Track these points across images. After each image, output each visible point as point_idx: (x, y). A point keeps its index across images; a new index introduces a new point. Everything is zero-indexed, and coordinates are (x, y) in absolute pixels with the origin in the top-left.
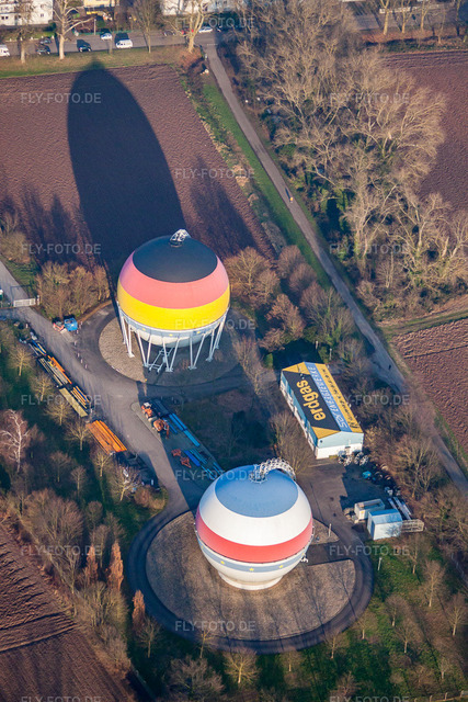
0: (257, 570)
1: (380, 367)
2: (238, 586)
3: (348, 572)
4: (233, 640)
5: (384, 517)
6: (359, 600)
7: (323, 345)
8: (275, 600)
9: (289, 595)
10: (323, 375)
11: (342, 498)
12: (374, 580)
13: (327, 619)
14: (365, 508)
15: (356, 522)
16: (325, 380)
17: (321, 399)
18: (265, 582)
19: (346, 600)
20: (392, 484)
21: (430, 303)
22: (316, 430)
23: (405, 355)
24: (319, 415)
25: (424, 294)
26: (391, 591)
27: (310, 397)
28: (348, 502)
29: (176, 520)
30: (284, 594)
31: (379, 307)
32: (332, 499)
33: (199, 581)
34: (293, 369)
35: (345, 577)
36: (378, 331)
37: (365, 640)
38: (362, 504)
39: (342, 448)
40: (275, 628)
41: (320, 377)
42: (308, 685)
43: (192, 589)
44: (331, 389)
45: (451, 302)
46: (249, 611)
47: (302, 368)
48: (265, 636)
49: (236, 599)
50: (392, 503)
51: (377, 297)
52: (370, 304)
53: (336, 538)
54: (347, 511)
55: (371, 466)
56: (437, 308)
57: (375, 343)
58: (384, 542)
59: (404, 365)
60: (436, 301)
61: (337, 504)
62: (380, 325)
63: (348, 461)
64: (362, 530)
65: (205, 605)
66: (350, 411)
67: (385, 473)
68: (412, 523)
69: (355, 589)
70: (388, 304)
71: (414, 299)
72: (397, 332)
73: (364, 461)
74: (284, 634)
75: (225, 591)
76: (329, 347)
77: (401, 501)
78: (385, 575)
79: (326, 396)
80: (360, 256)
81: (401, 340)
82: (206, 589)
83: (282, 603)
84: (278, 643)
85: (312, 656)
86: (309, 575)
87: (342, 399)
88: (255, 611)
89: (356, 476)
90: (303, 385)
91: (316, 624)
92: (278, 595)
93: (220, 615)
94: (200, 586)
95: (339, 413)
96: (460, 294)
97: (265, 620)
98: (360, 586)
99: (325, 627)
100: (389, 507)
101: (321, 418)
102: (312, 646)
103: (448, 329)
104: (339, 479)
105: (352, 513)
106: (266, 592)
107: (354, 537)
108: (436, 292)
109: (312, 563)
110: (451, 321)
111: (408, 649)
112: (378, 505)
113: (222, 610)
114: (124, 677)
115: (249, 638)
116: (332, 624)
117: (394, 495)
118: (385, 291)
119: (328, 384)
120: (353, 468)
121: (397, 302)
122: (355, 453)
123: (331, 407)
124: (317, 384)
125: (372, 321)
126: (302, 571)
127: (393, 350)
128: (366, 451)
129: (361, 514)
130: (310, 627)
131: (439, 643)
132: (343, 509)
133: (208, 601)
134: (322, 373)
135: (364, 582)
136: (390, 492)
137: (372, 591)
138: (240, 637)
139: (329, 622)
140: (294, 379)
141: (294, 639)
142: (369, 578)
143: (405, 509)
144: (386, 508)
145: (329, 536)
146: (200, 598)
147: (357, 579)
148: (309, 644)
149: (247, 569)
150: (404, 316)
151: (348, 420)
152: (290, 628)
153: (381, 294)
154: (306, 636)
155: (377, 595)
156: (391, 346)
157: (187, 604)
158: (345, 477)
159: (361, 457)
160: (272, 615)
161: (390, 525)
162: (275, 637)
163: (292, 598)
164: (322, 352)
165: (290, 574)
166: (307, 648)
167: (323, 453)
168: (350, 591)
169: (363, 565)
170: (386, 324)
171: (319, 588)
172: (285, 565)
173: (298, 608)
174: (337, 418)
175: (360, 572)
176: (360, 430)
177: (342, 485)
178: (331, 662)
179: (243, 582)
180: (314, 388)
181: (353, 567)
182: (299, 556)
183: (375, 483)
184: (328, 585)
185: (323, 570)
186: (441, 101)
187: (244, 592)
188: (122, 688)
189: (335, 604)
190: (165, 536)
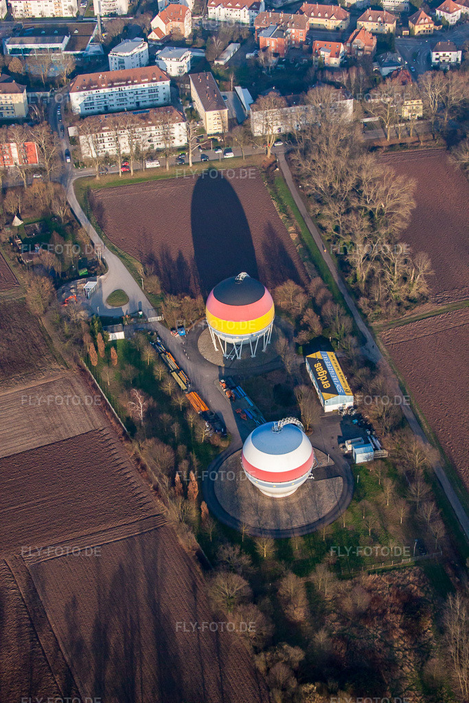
0: (278, 486)
1: (369, 352)
2: (270, 495)
3: (339, 485)
4: (264, 529)
5: (362, 449)
6: (344, 502)
7: (334, 339)
8: (291, 504)
9: (300, 500)
10: (331, 359)
11: (339, 437)
12: (355, 490)
13: (323, 515)
14: (351, 443)
15: (346, 452)
16: (332, 362)
17: (328, 375)
18: (285, 493)
19: (336, 502)
20: (370, 427)
21: (403, 310)
22: (324, 394)
23: (385, 343)
24: (326, 385)
25: (399, 304)
26: (365, 496)
27: (322, 373)
28: (342, 440)
29: (235, 454)
30: (297, 499)
31: (371, 314)
32: (333, 438)
33: (246, 493)
34: (312, 356)
35: (337, 488)
36: (370, 328)
37: (345, 528)
38: (350, 441)
39: (341, 405)
40: (290, 521)
41: (329, 360)
42: (307, 557)
43: (241, 498)
44: (335, 368)
45: (417, 309)
46: (275, 511)
47: (318, 355)
48: (283, 527)
49: (268, 503)
50: (369, 439)
51: (370, 307)
52: (366, 312)
53: (333, 463)
54: (341, 445)
55: (359, 416)
56: (408, 313)
57: (368, 336)
58: (362, 466)
59: (385, 350)
60: (407, 308)
61: (335, 441)
62: (372, 324)
63: (344, 413)
64: (350, 457)
65: (248, 508)
66: (346, 382)
67: (367, 420)
68: (380, 452)
69: (342, 495)
70: (376, 311)
71: (393, 309)
72: (382, 329)
73: (354, 413)
74: (295, 525)
75: (261, 498)
76: (337, 341)
77: (375, 438)
78: (361, 486)
79: (332, 373)
80: (361, 282)
81: (385, 334)
82: (250, 497)
83: (296, 505)
84: (291, 531)
85: (312, 539)
86: (314, 487)
87: (342, 374)
88: (278, 511)
89: (348, 423)
90: (318, 366)
91: (316, 518)
92: (293, 501)
93: (257, 514)
94: (246, 495)
95: (339, 383)
96: (423, 303)
97: (284, 517)
98: (345, 494)
99: (321, 520)
100: (367, 442)
101: (327, 387)
102: (312, 533)
103: (413, 326)
104: (338, 425)
105: (344, 447)
106: (287, 498)
107: (344, 462)
108: (406, 303)
109: (317, 479)
110: (416, 321)
111: (372, 533)
112: (360, 441)
113: (258, 510)
114: (194, 554)
115: (274, 528)
116: (326, 518)
117: (371, 434)
118: (375, 303)
119: (334, 365)
120: (347, 417)
121: (382, 310)
122: (349, 408)
123: (334, 379)
124: (327, 365)
125: (367, 323)
126: (310, 484)
127: (378, 340)
128: (355, 407)
129: (349, 447)
130: (312, 520)
131: (391, 528)
132: (339, 443)
133: (251, 505)
134: (330, 358)
135: (348, 490)
136: (369, 432)
137: (353, 496)
138: (268, 527)
139: (324, 517)
140: (313, 362)
141: (301, 528)
142: (351, 488)
143: (377, 443)
144: (365, 443)
145: (327, 462)
146: (245, 504)
147: (343, 490)
148: (310, 531)
149: (271, 486)
150: (387, 318)
151: (344, 388)
152: (299, 521)
153: (372, 305)
154: (309, 526)
155: (355, 499)
156: (378, 338)
157: (237, 507)
158: (342, 424)
159: (352, 410)
160: (289, 513)
161: (365, 455)
162: (289, 527)
163: (302, 502)
164: (334, 344)
165: (302, 487)
166: (309, 534)
167: (329, 408)
168: (339, 497)
169: (348, 480)
170: (375, 324)
171: (319, 495)
172: (296, 483)
173: (306, 509)
174: (338, 386)
175: (346, 485)
176: (351, 393)
177: (340, 429)
178: (323, 543)
179: (272, 493)
180: (325, 368)
181: (342, 481)
182: (307, 475)
183: (360, 426)
184: (325, 493)
185: (323, 484)
186: (412, 183)
187: (273, 499)
188: (193, 561)
189: (328, 505)
190: (227, 464)
